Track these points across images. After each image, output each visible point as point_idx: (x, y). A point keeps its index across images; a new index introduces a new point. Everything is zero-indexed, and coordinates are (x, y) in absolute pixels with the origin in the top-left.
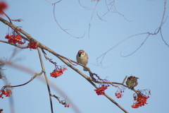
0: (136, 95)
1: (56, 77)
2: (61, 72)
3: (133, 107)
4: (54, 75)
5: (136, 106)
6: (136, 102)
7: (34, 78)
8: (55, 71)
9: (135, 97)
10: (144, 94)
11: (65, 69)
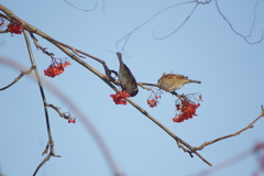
0: (180, 102)
1: (53, 76)
2: (61, 68)
3: (175, 120)
4: (51, 72)
5: (179, 120)
6: (179, 112)
7: (19, 78)
8: (51, 66)
9: (178, 106)
10: (192, 100)
11: (67, 63)
